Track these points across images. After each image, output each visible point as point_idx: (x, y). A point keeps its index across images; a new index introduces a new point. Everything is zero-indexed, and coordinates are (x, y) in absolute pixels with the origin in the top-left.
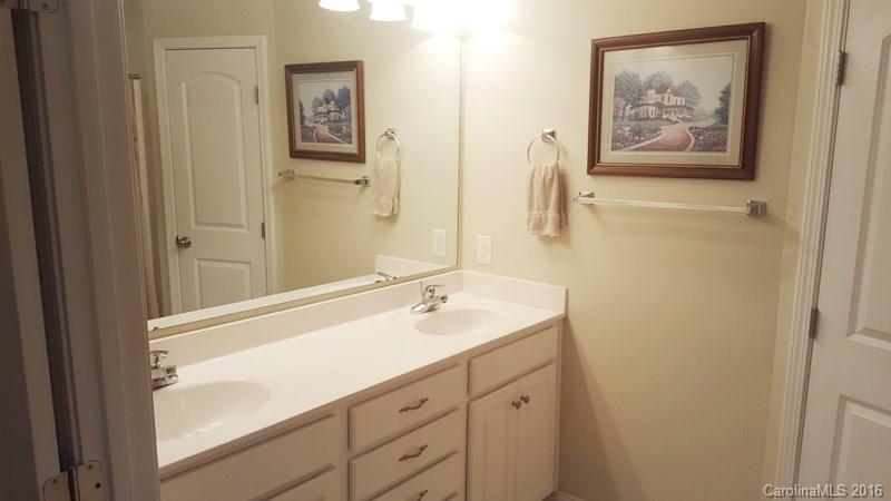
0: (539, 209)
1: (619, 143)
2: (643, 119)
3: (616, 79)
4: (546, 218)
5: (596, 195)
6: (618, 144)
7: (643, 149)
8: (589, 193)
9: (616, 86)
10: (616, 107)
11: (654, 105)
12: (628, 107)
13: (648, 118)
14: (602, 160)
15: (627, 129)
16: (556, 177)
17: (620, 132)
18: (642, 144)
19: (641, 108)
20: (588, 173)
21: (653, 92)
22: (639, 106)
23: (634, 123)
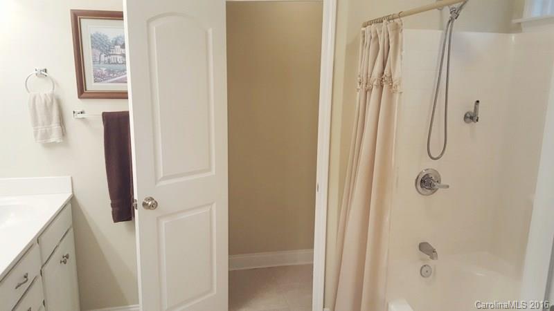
0: (43, 125)
1: (99, 77)
2: (115, 63)
3: (92, 37)
4: (51, 130)
5: (86, 111)
6: (98, 79)
7: (117, 82)
8: (81, 111)
9: (92, 41)
10: (94, 55)
11: (120, 55)
12: (103, 56)
13: (117, 63)
14: (88, 89)
15: (104, 69)
16: (54, 100)
17: (99, 71)
18: (116, 79)
19: (112, 56)
20: (79, 98)
21: (119, 47)
22: (110, 55)
23: (108, 66)
